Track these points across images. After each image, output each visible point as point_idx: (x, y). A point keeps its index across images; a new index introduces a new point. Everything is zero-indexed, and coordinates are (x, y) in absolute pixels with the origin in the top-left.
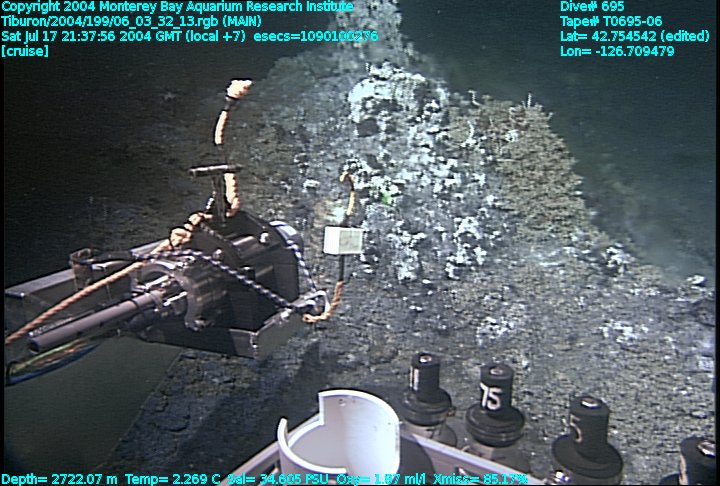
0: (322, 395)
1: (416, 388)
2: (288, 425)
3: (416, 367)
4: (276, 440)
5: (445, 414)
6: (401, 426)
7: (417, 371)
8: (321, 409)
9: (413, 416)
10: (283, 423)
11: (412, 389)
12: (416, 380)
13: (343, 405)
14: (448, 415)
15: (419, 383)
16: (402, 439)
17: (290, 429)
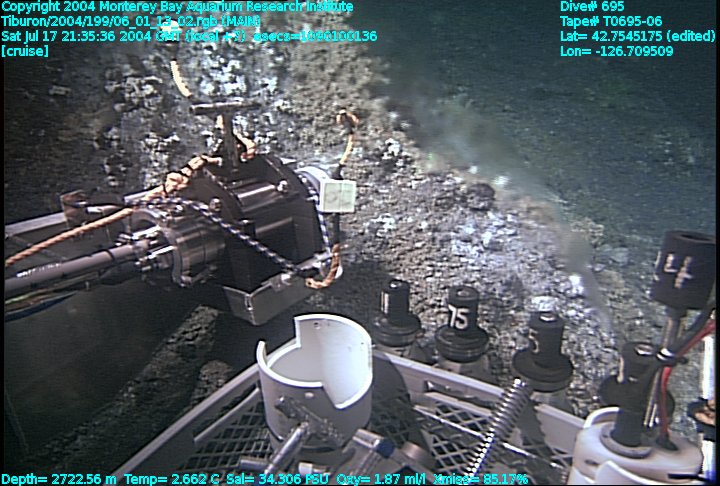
0: (297, 319)
1: (386, 311)
2: (266, 346)
3: (386, 292)
4: (256, 362)
5: (413, 336)
6: (373, 348)
7: (387, 296)
8: (298, 333)
9: (385, 338)
10: (262, 345)
11: (383, 313)
12: (386, 305)
13: (318, 328)
14: (416, 337)
15: (389, 307)
16: (375, 358)
17: (269, 351)
